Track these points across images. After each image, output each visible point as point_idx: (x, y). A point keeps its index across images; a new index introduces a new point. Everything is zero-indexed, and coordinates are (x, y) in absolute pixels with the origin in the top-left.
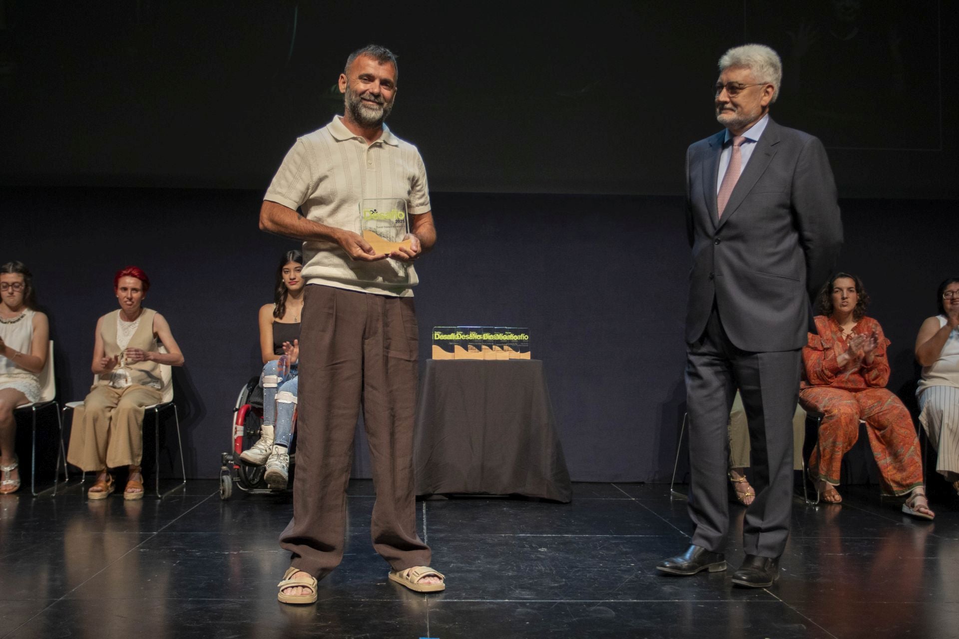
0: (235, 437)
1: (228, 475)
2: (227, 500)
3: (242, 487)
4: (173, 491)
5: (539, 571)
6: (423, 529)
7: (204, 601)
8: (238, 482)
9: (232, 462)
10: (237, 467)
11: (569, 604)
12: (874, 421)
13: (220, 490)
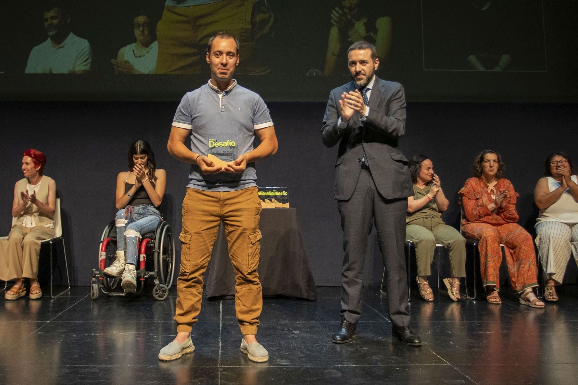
0: (100, 259)
1: (96, 284)
2: (95, 300)
3: (105, 291)
4: (61, 294)
5: (293, 346)
6: (219, 318)
7: (76, 367)
8: (102, 288)
9: (98, 275)
10: (102, 278)
11: (311, 368)
12: (510, 244)
13: (91, 293)
